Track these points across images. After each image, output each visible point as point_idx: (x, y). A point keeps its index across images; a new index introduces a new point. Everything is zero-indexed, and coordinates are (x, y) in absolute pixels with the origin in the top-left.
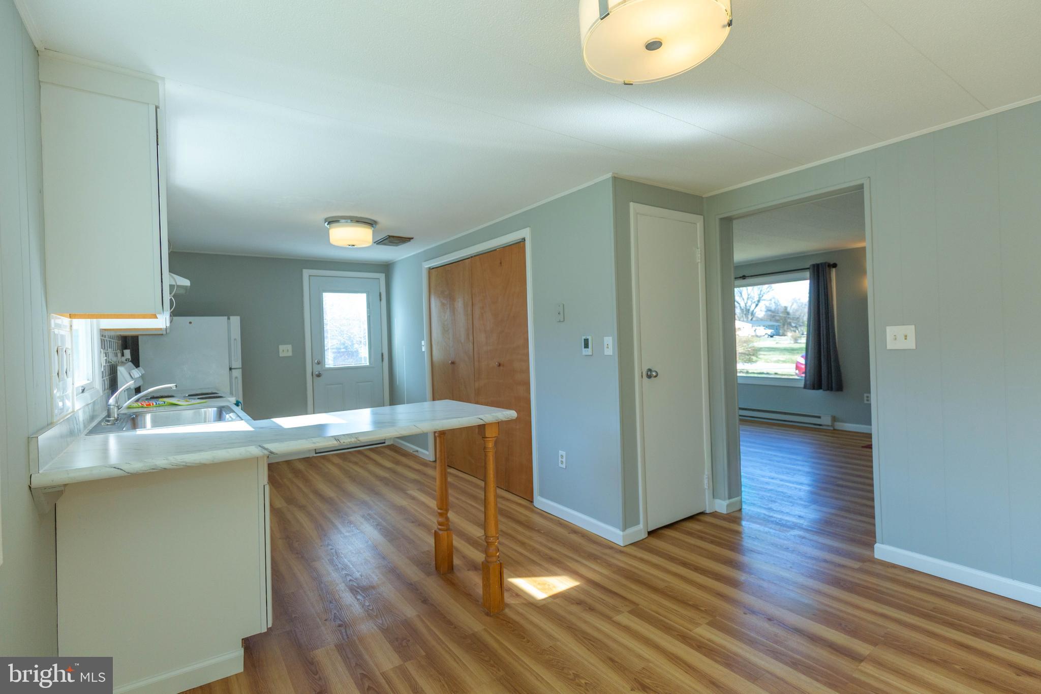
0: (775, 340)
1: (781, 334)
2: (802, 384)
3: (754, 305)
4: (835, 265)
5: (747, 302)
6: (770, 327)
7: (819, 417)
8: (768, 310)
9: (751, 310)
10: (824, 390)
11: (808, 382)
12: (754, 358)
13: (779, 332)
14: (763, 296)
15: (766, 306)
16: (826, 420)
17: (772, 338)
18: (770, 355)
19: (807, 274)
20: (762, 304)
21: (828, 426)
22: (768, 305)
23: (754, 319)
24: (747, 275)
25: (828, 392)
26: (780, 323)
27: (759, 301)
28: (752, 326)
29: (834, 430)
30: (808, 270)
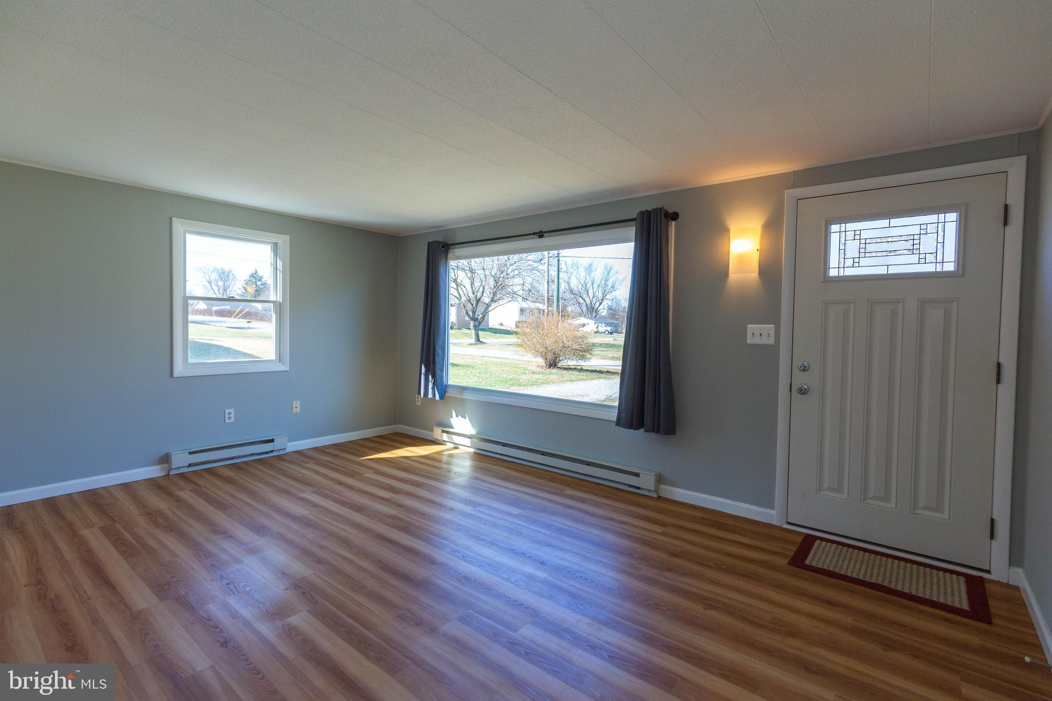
0: (613, 337)
1: (619, 332)
2: (613, 416)
3: (598, 304)
4: (675, 216)
5: (592, 300)
6: (607, 324)
7: (637, 475)
8: (610, 308)
9: (596, 307)
10: (646, 431)
11: (623, 416)
12: (589, 356)
13: (618, 331)
14: (606, 296)
15: (609, 305)
16: (647, 482)
17: (611, 335)
18: (606, 351)
19: (632, 231)
20: (605, 303)
21: (650, 491)
22: (609, 304)
23: (597, 316)
24: (543, 231)
25: (653, 434)
26: (620, 321)
27: (602, 300)
28: (595, 323)
29: (659, 497)
30: (634, 223)
